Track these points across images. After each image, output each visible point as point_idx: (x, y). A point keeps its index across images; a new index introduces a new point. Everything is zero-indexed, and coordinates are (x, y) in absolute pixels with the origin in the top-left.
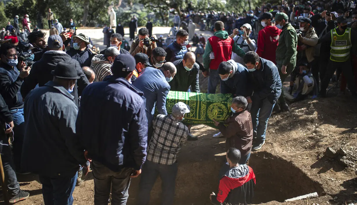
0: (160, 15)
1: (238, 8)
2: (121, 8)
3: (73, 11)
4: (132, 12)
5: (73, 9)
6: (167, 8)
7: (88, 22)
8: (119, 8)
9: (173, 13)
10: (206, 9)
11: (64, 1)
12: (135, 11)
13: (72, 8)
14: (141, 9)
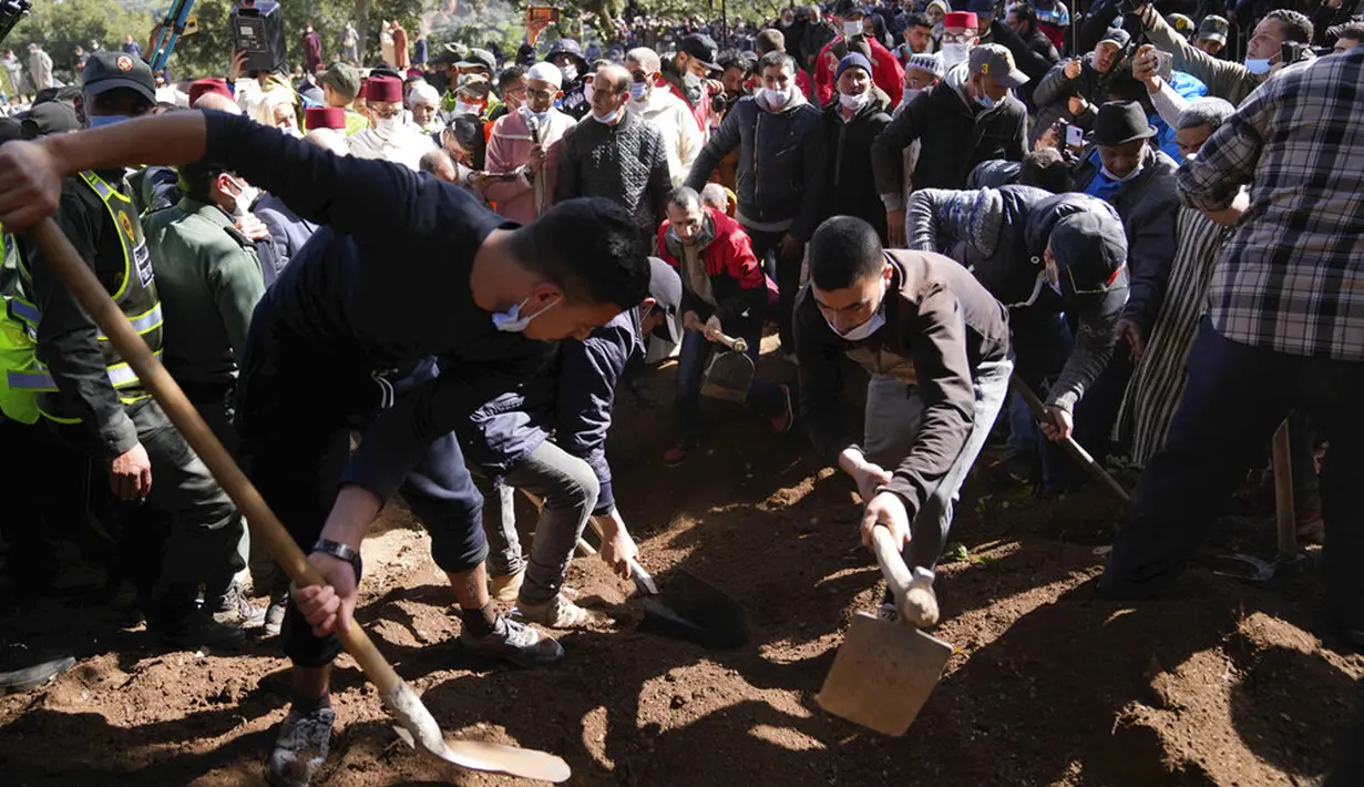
0: (557, 31)
1: (762, 9)
2: (457, 18)
3: (328, 26)
4: (485, 26)
5: (328, 22)
6: (574, 12)
7: (369, 56)
8: (449, 16)
9: (590, 22)
10: (678, 12)
11: (304, 2)
12: (491, 24)
13: (324, 21)
14: (508, 18)
